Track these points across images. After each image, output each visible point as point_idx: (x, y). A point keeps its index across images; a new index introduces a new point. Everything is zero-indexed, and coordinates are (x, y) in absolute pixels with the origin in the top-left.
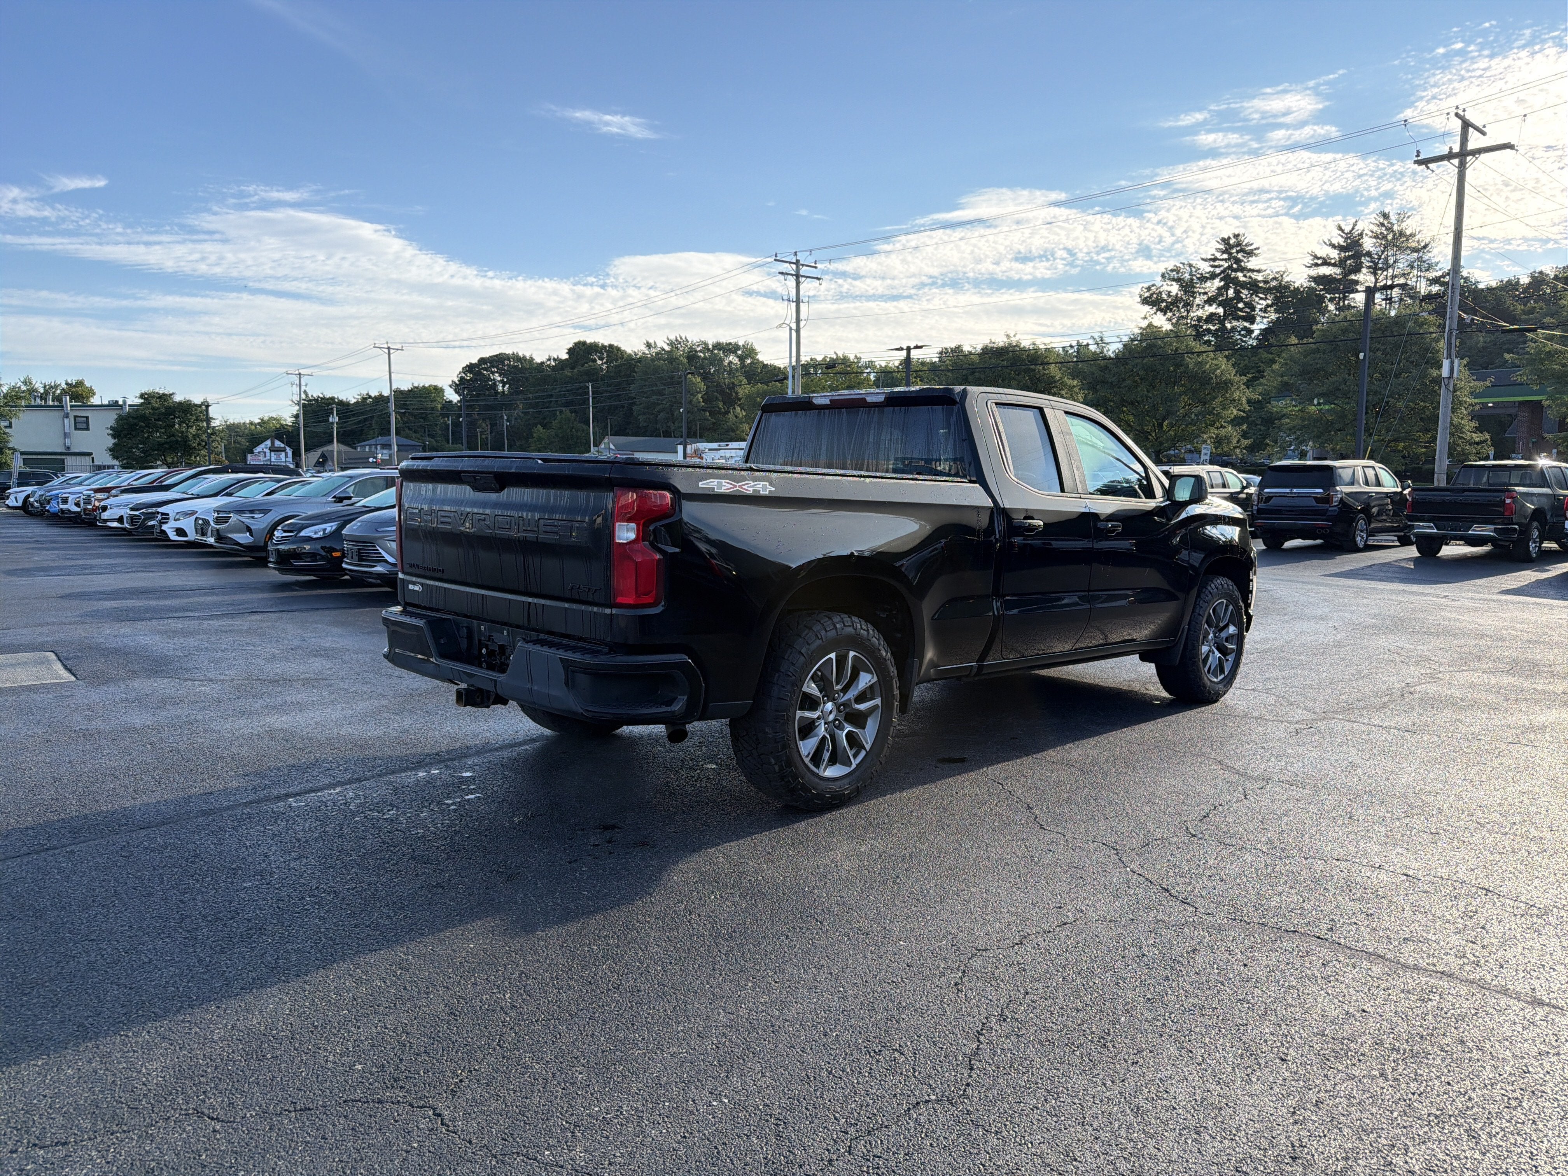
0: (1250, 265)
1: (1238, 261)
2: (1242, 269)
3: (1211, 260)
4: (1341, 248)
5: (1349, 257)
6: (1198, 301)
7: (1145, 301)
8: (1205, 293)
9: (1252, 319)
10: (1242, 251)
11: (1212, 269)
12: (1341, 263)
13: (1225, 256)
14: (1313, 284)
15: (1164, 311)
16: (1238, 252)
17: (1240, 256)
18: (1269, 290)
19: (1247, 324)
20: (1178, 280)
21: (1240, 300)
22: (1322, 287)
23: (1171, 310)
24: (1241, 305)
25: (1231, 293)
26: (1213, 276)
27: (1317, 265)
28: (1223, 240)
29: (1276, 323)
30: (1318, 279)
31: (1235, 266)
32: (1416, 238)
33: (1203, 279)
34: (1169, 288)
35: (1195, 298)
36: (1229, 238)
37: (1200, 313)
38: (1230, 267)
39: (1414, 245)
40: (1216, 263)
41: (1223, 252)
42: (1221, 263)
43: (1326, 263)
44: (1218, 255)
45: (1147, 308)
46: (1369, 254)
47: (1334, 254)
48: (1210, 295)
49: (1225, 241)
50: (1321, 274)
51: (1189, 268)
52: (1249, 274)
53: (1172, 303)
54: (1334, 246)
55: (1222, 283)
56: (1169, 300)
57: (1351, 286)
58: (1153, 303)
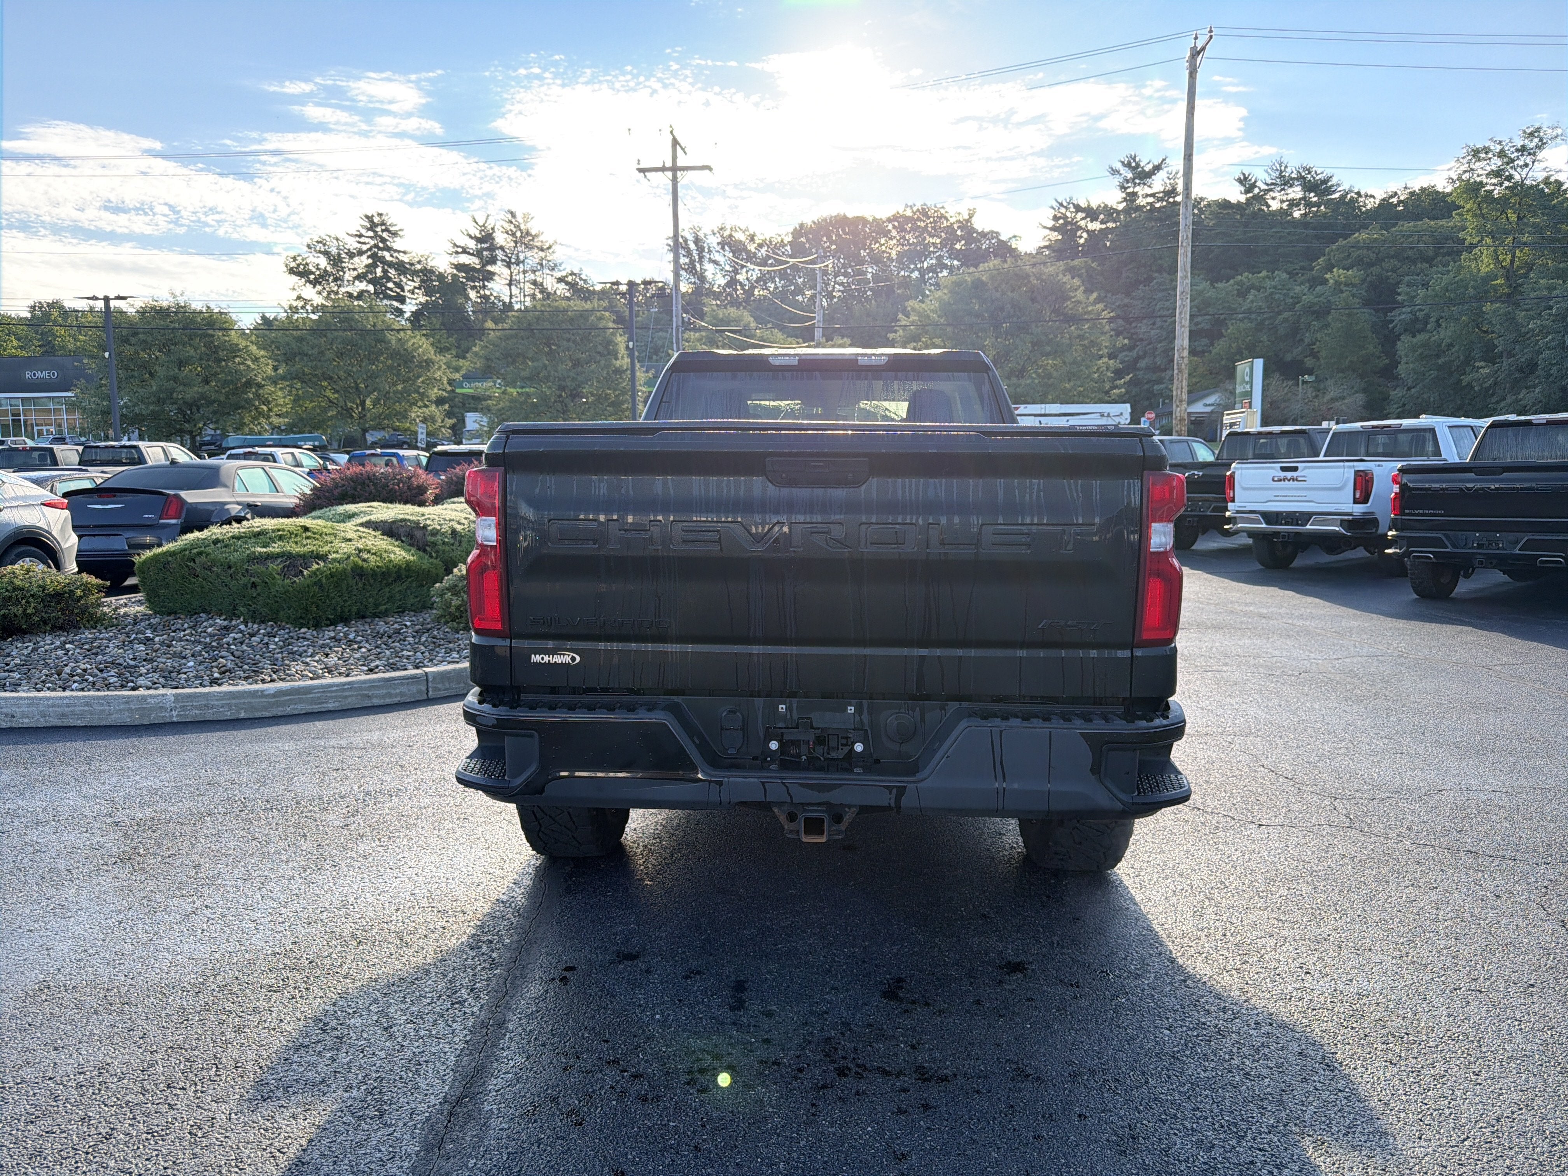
0: (395, 246)
1: (383, 240)
2: (388, 249)
3: (356, 235)
4: (479, 240)
5: (486, 249)
6: (347, 276)
7: (292, 271)
8: (355, 269)
9: (402, 300)
10: (387, 230)
11: (359, 245)
12: (477, 254)
13: (371, 234)
14: (455, 272)
15: (315, 283)
16: (383, 231)
17: (385, 235)
18: (416, 273)
19: (396, 304)
20: (326, 253)
21: (389, 279)
22: (464, 275)
23: (320, 284)
24: (390, 285)
25: (379, 271)
26: (361, 253)
27: (457, 253)
28: (367, 217)
29: (425, 305)
30: (459, 267)
31: (381, 245)
32: (540, 238)
33: (351, 255)
34: (317, 261)
35: (344, 273)
36: (373, 216)
37: (350, 289)
38: (376, 246)
39: (539, 244)
40: (362, 240)
41: (368, 229)
42: (367, 240)
43: (465, 251)
44: (364, 232)
45: (295, 278)
46: (502, 248)
47: (472, 244)
48: (360, 271)
49: (370, 218)
50: (461, 262)
51: (335, 241)
52: (395, 255)
53: (321, 276)
54: (471, 237)
55: (370, 261)
56: (318, 273)
57: (489, 276)
58: (301, 274)
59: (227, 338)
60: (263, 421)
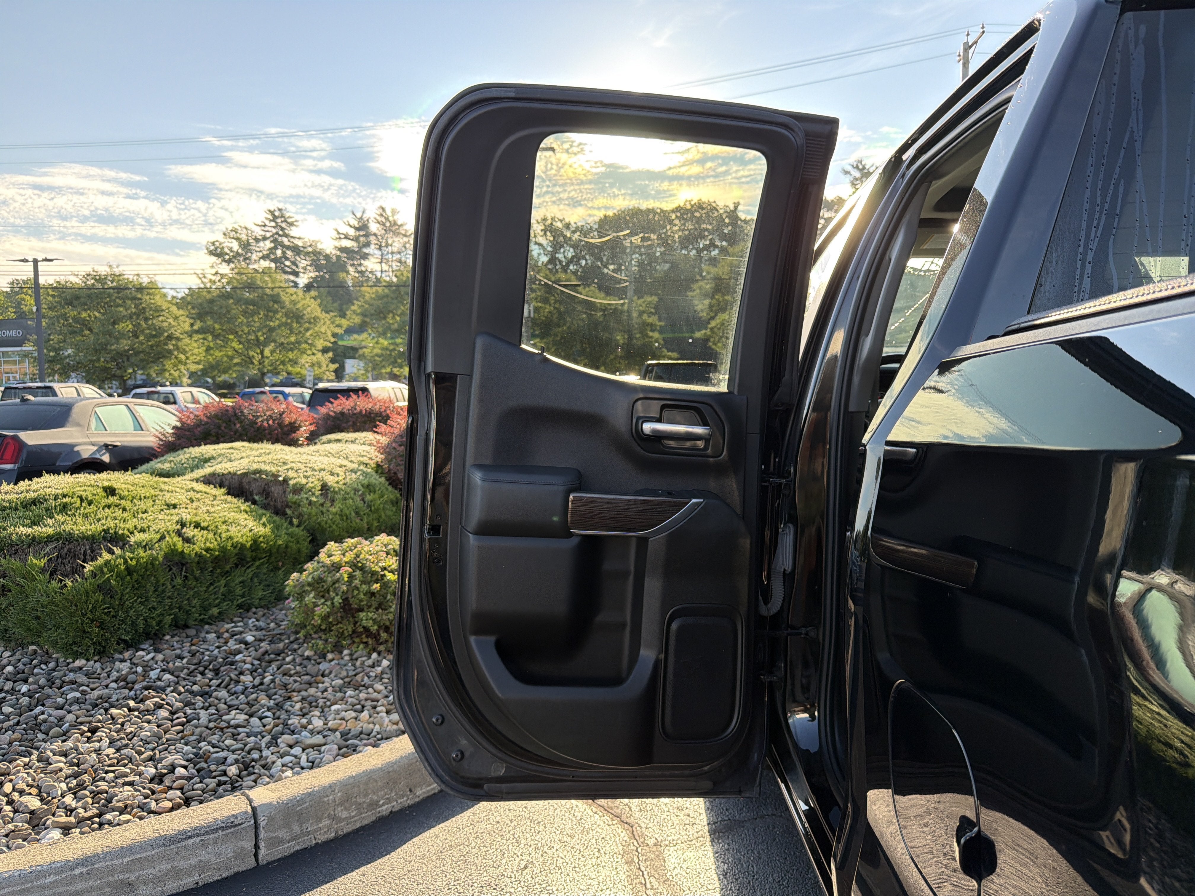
0: (292, 233)
1: (283, 229)
2: (286, 236)
3: (262, 225)
4: (357, 229)
5: (362, 236)
6: (254, 257)
7: (211, 253)
8: (260, 251)
9: (297, 275)
10: (285, 221)
11: (263, 233)
12: (356, 239)
13: (273, 224)
14: (338, 253)
15: (229, 262)
16: (282, 222)
17: (284, 225)
18: (308, 254)
19: (292, 278)
20: (238, 239)
21: (287, 259)
22: (345, 255)
23: (233, 262)
24: (287, 263)
25: (279, 253)
26: (265, 239)
27: (340, 238)
28: (270, 211)
29: (315, 279)
30: (342, 250)
31: (281, 233)
32: (405, 227)
33: (257, 240)
34: (230, 245)
35: (252, 254)
36: (274, 210)
37: (256, 266)
38: (277, 233)
39: (403, 232)
40: (266, 229)
41: (271, 221)
42: (270, 229)
43: (346, 237)
44: (267, 223)
45: (214, 259)
46: (375, 235)
47: (352, 232)
48: (265, 253)
49: (272, 212)
50: (343, 246)
51: (245, 230)
52: (292, 240)
53: (234, 257)
54: (351, 226)
55: (272, 245)
56: (231, 254)
57: (365, 256)
58: (218, 255)
59: (153, 301)
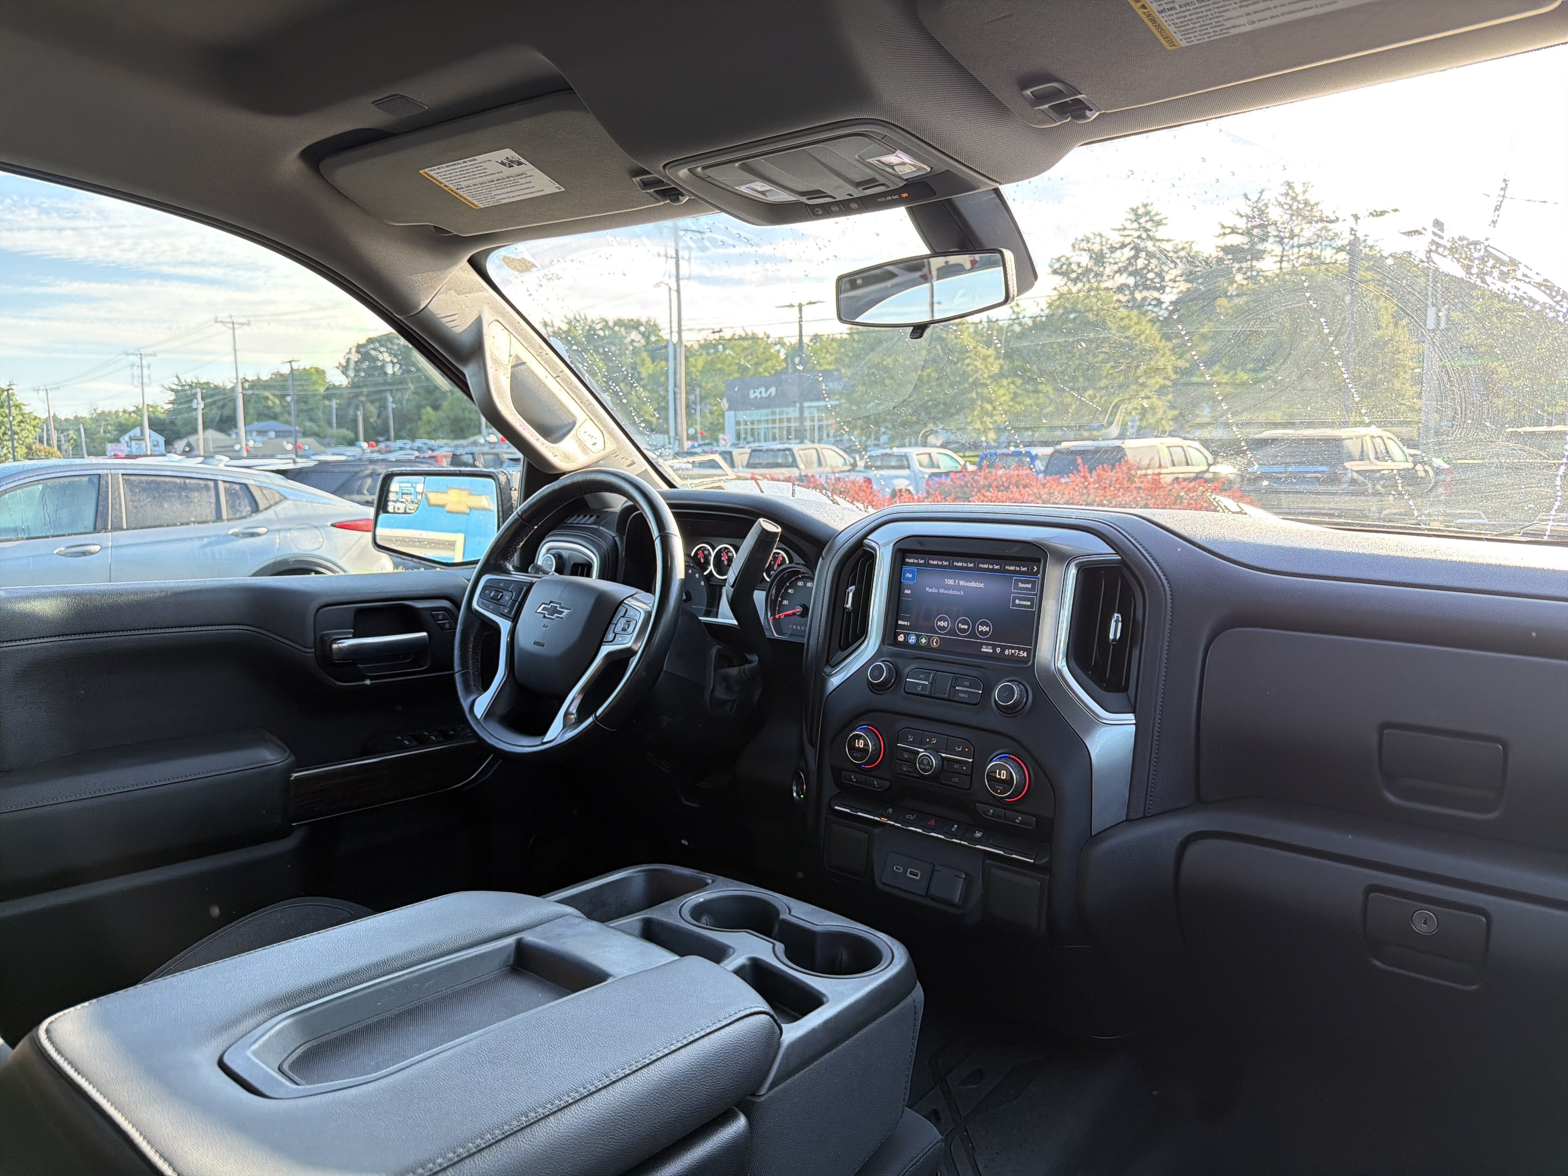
0: (1159, 235)
1: (1146, 230)
2: (1151, 239)
3: (1119, 230)
4: (1248, 217)
5: (1257, 227)
6: (1108, 271)
7: (1056, 272)
8: (1116, 263)
9: (1162, 289)
10: (1151, 220)
11: (1122, 239)
12: (1248, 233)
13: (1135, 225)
14: (1221, 254)
15: (1076, 281)
16: (1147, 221)
17: (1149, 225)
18: (1178, 260)
19: (1156, 294)
20: (1088, 250)
21: (1150, 270)
22: (1230, 257)
23: (1081, 281)
24: (1151, 275)
26: (1123, 246)
27: (1224, 234)
28: (1132, 210)
29: (1185, 293)
30: (1226, 250)
31: (1144, 236)
32: (1320, 207)
33: (1113, 249)
34: (1078, 259)
35: (1105, 268)
36: (1138, 208)
37: (1110, 283)
38: (1139, 237)
39: (1318, 214)
40: (1126, 233)
41: (1132, 221)
42: (1130, 233)
43: (1234, 231)
44: (1128, 225)
46: (1275, 223)
47: (1242, 224)
48: (1120, 265)
49: (1134, 211)
50: (1228, 244)
51: (1098, 238)
52: (1157, 244)
53: (1083, 274)
54: (1241, 216)
55: (1133, 253)
56: (1079, 271)
57: (1258, 255)
58: (1063, 274)
60: (987, 419)
